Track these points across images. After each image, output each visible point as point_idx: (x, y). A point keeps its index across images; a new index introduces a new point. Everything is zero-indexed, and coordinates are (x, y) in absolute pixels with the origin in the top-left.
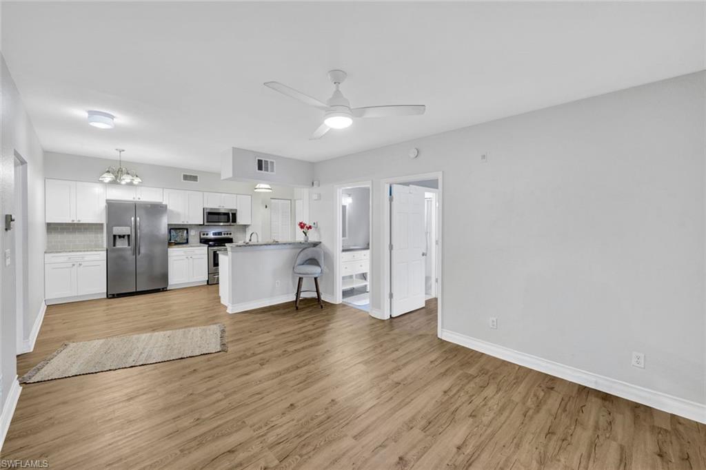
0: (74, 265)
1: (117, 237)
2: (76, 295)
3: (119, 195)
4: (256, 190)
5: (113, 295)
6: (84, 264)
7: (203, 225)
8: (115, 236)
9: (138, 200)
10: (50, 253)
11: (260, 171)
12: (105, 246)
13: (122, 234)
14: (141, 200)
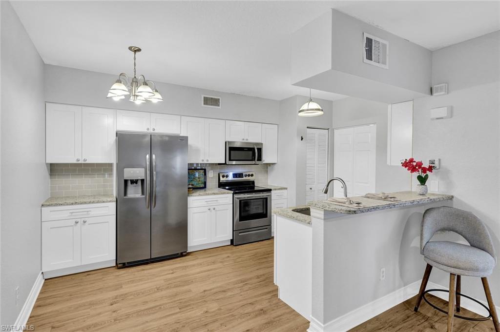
0: (77, 223)
1: (129, 182)
2: (79, 264)
3: (131, 124)
4: (301, 114)
5: (124, 264)
6: (89, 221)
7: (225, 164)
8: (126, 181)
9: (152, 131)
10: (49, 206)
11: (369, 61)
12: (115, 194)
13: (134, 178)
14: (156, 131)
